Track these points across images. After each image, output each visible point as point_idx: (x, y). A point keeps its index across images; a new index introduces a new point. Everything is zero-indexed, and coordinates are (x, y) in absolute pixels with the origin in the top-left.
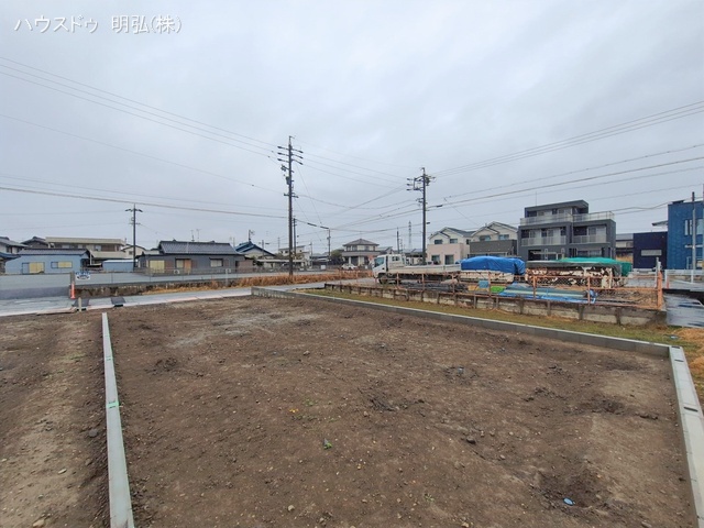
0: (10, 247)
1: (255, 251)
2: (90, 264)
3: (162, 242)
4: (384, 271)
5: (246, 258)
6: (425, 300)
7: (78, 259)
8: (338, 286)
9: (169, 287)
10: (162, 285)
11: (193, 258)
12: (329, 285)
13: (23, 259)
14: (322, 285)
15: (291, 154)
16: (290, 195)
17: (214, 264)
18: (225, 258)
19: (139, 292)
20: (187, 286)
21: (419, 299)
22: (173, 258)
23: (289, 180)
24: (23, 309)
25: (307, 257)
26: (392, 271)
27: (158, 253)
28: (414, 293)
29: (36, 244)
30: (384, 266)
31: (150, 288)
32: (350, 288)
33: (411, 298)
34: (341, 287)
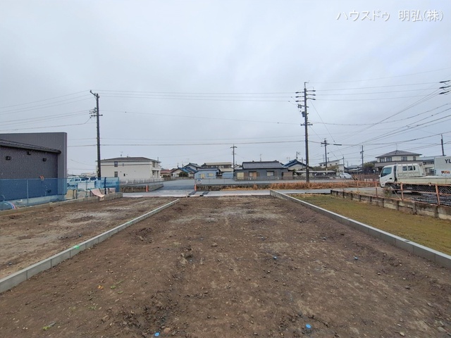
0: (197, 168)
1: (298, 165)
2: (219, 175)
3: (243, 163)
4: (392, 181)
5: (289, 171)
6: (442, 216)
7: (215, 172)
8: (341, 192)
9: (233, 188)
10: (230, 186)
11: (258, 171)
12: (334, 192)
13: (199, 173)
14: (328, 191)
15: (306, 95)
16: (306, 124)
17: (269, 174)
18: (275, 170)
19: (219, 189)
20: (241, 187)
21: (432, 214)
22: (248, 171)
23: (305, 114)
24: (180, 194)
25: (341, 168)
26: (402, 181)
27: (241, 168)
28: (424, 207)
29: (205, 166)
30: (392, 175)
31: (224, 187)
32: (352, 195)
33: (420, 211)
34: (344, 193)
